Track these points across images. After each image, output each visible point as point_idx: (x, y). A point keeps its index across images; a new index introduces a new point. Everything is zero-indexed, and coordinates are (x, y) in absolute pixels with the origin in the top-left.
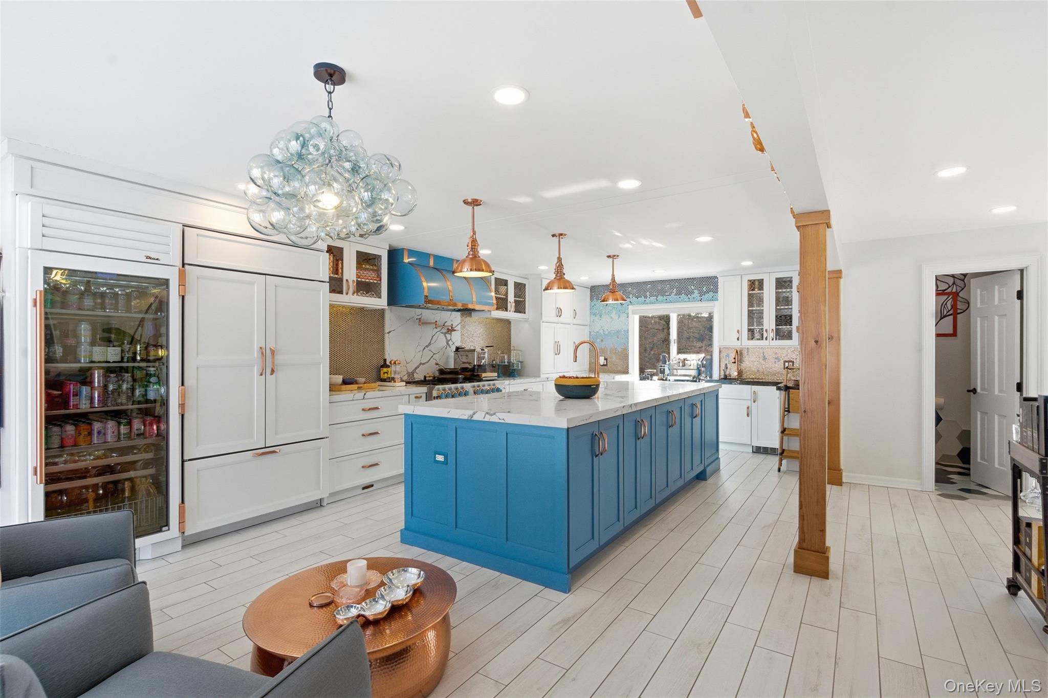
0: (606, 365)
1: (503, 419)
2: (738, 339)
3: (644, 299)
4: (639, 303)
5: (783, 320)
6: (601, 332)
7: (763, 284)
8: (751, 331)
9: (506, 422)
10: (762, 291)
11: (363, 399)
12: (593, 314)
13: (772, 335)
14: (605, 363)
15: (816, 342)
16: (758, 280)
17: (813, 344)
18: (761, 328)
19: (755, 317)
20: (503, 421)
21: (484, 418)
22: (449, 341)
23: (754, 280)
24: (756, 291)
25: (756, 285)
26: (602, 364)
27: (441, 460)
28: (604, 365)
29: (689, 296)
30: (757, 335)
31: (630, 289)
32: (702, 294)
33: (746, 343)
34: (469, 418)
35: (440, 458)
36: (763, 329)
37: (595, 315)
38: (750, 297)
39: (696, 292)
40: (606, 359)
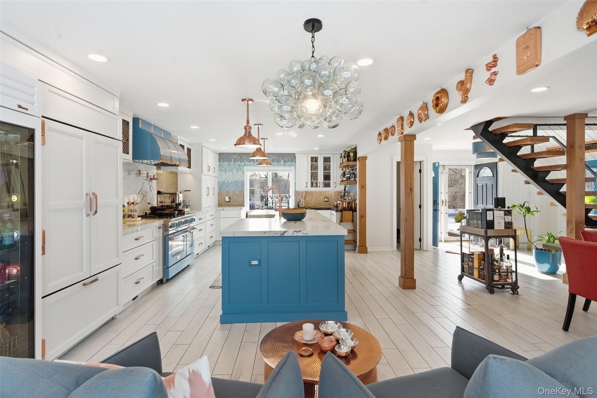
0: (230, 202)
1: (307, 234)
2: (306, 187)
3: (253, 163)
4: (250, 165)
5: (327, 177)
6: (226, 181)
7: (318, 159)
8: (312, 183)
9: (309, 235)
10: (317, 163)
11: (137, 231)
12: (220, 170)
13: (322, 185)
14: (229, 201)
15: (411, 190)
16: (315, 157)
17: (410, 190)
18: (316, 181)
19: (314, 176)
20: (306, 235)
21: (293, 234)
22: (151, 186)
23: (313, 157)
24: (314, 163)
25: (314, 160)
26: (227, 201)
27: (256, 264)
28: (228, 202)
29: (278, 163)
30: (315, 185)
31: (245, 156)
32: (285, 162)
33: (310, 189)
34: (281, 235)
35: (255, 262)
36: (318, 182)
37: (222, 171)
38: (312, 166)
39: (282, 161)
40: (229, 198)
